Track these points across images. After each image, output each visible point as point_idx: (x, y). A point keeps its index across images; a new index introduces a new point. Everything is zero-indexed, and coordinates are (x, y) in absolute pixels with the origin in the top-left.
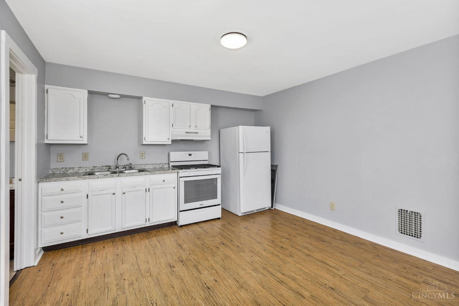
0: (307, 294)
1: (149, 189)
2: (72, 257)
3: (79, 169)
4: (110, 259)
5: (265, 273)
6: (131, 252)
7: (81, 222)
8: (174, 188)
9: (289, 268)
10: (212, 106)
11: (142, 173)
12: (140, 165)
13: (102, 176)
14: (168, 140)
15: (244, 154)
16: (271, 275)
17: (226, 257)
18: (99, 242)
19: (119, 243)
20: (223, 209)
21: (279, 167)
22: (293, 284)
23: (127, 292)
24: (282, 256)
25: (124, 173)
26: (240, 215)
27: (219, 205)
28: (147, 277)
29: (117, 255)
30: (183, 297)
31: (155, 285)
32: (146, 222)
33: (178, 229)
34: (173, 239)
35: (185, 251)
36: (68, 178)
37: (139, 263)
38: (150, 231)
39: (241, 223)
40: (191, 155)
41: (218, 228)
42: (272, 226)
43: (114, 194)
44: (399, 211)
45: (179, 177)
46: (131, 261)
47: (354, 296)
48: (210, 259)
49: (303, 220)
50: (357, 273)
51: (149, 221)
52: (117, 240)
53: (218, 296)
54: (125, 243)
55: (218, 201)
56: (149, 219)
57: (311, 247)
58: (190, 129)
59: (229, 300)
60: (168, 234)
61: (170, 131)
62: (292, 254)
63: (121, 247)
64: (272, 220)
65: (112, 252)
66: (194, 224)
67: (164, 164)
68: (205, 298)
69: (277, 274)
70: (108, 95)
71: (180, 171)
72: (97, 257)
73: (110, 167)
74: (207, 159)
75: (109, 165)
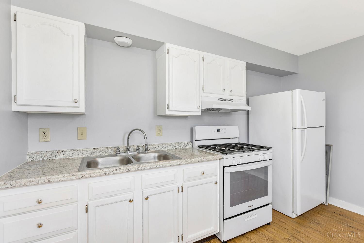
1: (182, 186)
3: (72, 152)
8: (216, 183)
10: (247, 64)
12: (157, 145)
13: (112, 170)
14: (198, 110)
21: (332, 148)
27: (269, 204)
32: (178, 241)
36: (50, 177)
40: (220, 131)
43: (131, 201)
45: (222, 166)
51: (182, 239)
55: (268, 198)
56: (182, 236)
58: (224, 94)
61: (200, 97)
70: (114, 38)
73: (117, 150)
74: (238, 136)
75: (116, 146)
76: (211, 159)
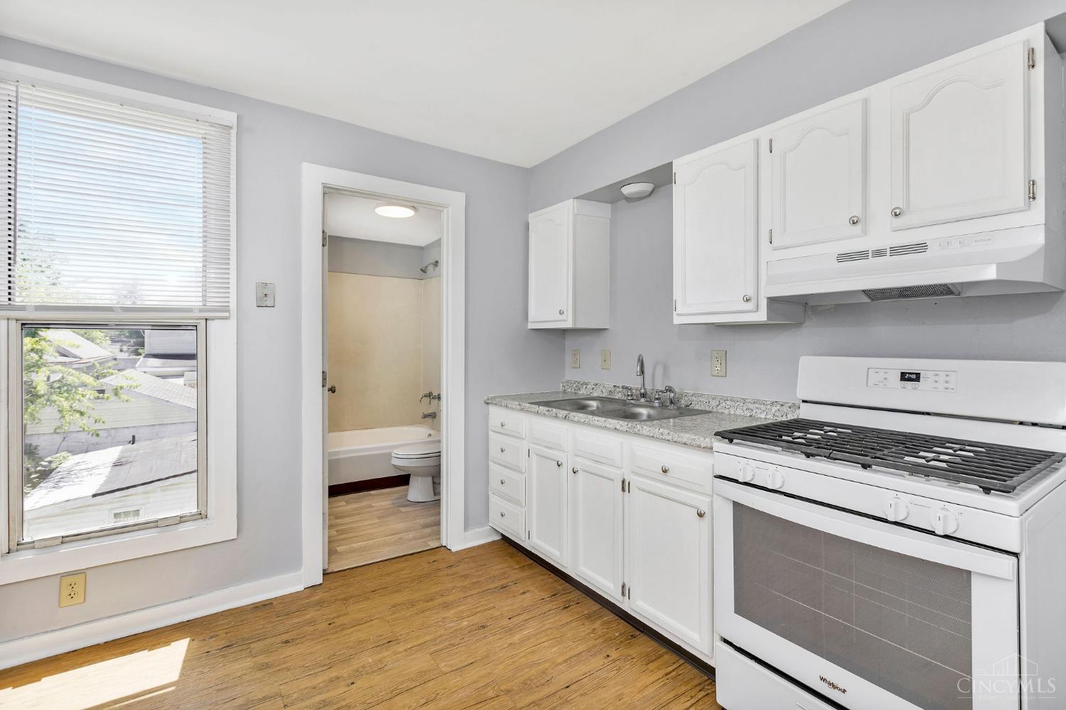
1: (629, 483)
8: (701, 516)
14: (750, 306)
32: (623, 594)
43: (559, 465)
45: (713, 474)
51: (629, 598)
56: (629, 592)
58: (861, 234)
67: (786, 409)
76: (685, 440)
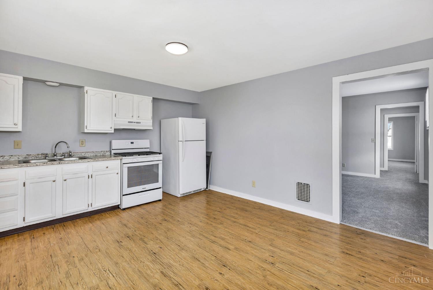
0: (231, 247)
1: (92, 175)
2: (9, 246)
3: (10, 157)
4: (54, 242)
5: (201, 237)
6: (75, 235)
7: (17, 211)
8: (118, 174)
9: (219, 232)
10: (153, 98)
11: (84, 160)
12: (80, 153)
13: (41, 163)
14: (111, 129)
15: (183, 142)
16: (206, 238)
17: (169, 230)
18: (37, 229)
19: (61, 229)
20: (164, 193)
21: (213, 154)
22: (222, 243)
23: (79, 266)
24: (214, 224)
25: (63, 160)
26: (179, 196)
27: (160, 188)
28: (97, 252)
29: (61, 238)
30: (133, 262)
31: (105, 257)
32: (88, 207)
33: (121, 212)
34: (117, 221)
35: (130, 229)
36: (2, 166)
37: (86, 242)
38: (92, 216)
39: (180, 203)
40: (133, 143)
41: (160, 208)
42: (207, 203)
43: (54, 181)
44: (297, 184)
45: (122, 164)
46: (78, 242)
47: (264, 244)
48: (154, 233)
49: (232, 197)
50: (268, 230)
51: (91, 206)
52: (58, 226)
53: (163, 258)
54: (67, 228)
55: (159, 184)
56: (91, 204)
57: (236, 216)
58: (133, 119)
59: (173, 259)
60: (112, 217)
61: (113, 120)
62: (222, 223)
63: (63, 232)
64: (207, 198)
65: (55, 237)
66: (137, 207)
67: (105, 152)
68: (152, 260)
69: (210, 237)
70: (45, 82)
71: (124, 158)
72: (38, 242)
73: (46, 155)
74: (149, 147)
75: (46, 153)
76: (113, 159)
